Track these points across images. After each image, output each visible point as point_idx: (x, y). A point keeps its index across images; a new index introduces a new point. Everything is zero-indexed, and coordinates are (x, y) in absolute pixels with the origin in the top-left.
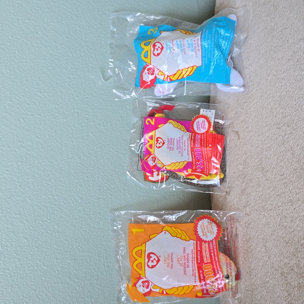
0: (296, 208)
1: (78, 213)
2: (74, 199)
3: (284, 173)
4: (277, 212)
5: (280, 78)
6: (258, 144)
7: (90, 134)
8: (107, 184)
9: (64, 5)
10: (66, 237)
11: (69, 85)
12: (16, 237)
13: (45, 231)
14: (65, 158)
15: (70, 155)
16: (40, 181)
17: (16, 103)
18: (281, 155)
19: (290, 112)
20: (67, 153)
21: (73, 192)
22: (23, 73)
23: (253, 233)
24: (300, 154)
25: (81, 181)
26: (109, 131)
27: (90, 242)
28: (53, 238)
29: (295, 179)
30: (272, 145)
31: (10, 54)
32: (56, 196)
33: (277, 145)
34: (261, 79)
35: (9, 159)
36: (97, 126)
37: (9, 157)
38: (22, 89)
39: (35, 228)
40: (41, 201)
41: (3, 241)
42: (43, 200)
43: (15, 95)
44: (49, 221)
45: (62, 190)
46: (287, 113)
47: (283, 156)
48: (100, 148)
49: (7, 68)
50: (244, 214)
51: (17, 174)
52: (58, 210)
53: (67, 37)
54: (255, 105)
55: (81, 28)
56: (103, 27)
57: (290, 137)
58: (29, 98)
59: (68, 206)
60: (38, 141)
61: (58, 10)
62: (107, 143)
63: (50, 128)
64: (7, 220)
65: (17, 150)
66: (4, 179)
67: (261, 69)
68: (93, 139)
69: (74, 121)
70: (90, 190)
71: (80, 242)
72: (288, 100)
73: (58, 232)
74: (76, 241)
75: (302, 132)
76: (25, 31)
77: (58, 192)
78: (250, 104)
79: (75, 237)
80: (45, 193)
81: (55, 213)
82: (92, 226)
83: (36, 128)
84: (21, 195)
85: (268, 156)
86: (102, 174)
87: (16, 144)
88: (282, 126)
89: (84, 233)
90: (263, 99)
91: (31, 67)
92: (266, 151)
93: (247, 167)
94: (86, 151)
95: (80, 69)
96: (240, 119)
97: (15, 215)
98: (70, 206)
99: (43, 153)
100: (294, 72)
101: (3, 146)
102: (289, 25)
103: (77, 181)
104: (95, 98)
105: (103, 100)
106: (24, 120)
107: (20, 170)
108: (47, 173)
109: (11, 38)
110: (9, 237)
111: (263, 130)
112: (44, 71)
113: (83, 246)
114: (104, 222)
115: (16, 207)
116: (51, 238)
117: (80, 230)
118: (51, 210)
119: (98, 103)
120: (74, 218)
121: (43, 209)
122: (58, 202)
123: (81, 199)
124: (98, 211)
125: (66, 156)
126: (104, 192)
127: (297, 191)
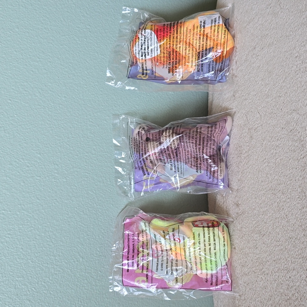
0: (292, 277)
1: (79, 272)
2: (75, 258)
3: (279, 239)
4: (274, 277)
5: (275, 145)
6: (255, 206)
7: (90, 192)
8: (107, 240)
9: (61, 65)
10: (68, 296)
11: (68, 145)
12: (19, 299)
13: (48, 292)
14: (66, 218)
15: (70, 214)
16: (41, 243)
17: (16, 166)
18: (276, 221)
19: (285, 180)
20: (67, 212)
21: (74, 251)
22: (21, 135)
23: (251, 294)
24: (295, 223)
25: (82, 240)
26: (109, 187)
27: (92, 301)
28: (55, 299)
29: (290, 248)
30: (268, 209)
31: (9, 118)
32: (57, 256)
33: (273, 210)
34: (256, 142)
35: (10, 223)
36: (96, 184)
37: (10, 221)
38: (21, 152)
39: (38, 290)
40: (42, 263)
41: (7, 304)
42: (45, 261)
43: (15, 158)
44: (51, 282)
45: (63, 250)
46: (282, 180)
47: (278, 223)
48: (100, 206)
49: (6, 132)
50: (243, 273)
51: (19, 237)
52: (60, 270)
53: (65, 97)
54: (251, 167)
55: (79, 87)
56: (100, 84)
57: (285, 205)
58: (29, 160)
59: (70, 265)
60: (38, 202)
61: (55, 70)
62: (107, 200)
63: (50, 189)
64: (10, 284)
65: (18, 213)
66: (6, 243)
67: (256, 132)
68: (93, 197)
69: (74, 180)
70: (90, 248)
71: (82, 301)
72: (283, 168)
73: (60, 292)
74: (78, 300)
75: (296, 203)
76: (23, 93)
77: (59, 253)
78: (246, 164)
79: (77, 296)
80: (47, 255)
81: (57, 274)
82: (94, 284)
83: (37, 190)
84: (23, 257)
85: (265, 220)
86: (103, 231)
87: (17, 207)
88: (277, 193)
89: (86, 292)
90: (258, 162)
91: (30, 129)
92: (263, 215)
93: (245, 227)
94: (86, 209)
95: (79, 127)
96: (237, 178)
97: (18, 278)
98: (72, 266)
99: (43, 214)
100: (288, 142)
101: (4, 210)
102: (282, 94)
103: (78, 240)
104: (94, 156)
105: (102, 157)
106: (24, 183)
107: (22, 232)
108: (48, 234)
109: (9, 101)
110: (13, 300)
111: (259, 193)
112: (42, 132)
113: (86, 305)
114: (105, 279)
115: (18, 270)
116: (54, 298)
117: (82, 289)
118: (53, 271)
119: (98, 160)
120: (76, 277)
121: (45, 270)
122: (60, 262)
123: (83, 258)
124: (99, 268)
125: (67, 216)
126: (105, 249)
127: (292, 260)
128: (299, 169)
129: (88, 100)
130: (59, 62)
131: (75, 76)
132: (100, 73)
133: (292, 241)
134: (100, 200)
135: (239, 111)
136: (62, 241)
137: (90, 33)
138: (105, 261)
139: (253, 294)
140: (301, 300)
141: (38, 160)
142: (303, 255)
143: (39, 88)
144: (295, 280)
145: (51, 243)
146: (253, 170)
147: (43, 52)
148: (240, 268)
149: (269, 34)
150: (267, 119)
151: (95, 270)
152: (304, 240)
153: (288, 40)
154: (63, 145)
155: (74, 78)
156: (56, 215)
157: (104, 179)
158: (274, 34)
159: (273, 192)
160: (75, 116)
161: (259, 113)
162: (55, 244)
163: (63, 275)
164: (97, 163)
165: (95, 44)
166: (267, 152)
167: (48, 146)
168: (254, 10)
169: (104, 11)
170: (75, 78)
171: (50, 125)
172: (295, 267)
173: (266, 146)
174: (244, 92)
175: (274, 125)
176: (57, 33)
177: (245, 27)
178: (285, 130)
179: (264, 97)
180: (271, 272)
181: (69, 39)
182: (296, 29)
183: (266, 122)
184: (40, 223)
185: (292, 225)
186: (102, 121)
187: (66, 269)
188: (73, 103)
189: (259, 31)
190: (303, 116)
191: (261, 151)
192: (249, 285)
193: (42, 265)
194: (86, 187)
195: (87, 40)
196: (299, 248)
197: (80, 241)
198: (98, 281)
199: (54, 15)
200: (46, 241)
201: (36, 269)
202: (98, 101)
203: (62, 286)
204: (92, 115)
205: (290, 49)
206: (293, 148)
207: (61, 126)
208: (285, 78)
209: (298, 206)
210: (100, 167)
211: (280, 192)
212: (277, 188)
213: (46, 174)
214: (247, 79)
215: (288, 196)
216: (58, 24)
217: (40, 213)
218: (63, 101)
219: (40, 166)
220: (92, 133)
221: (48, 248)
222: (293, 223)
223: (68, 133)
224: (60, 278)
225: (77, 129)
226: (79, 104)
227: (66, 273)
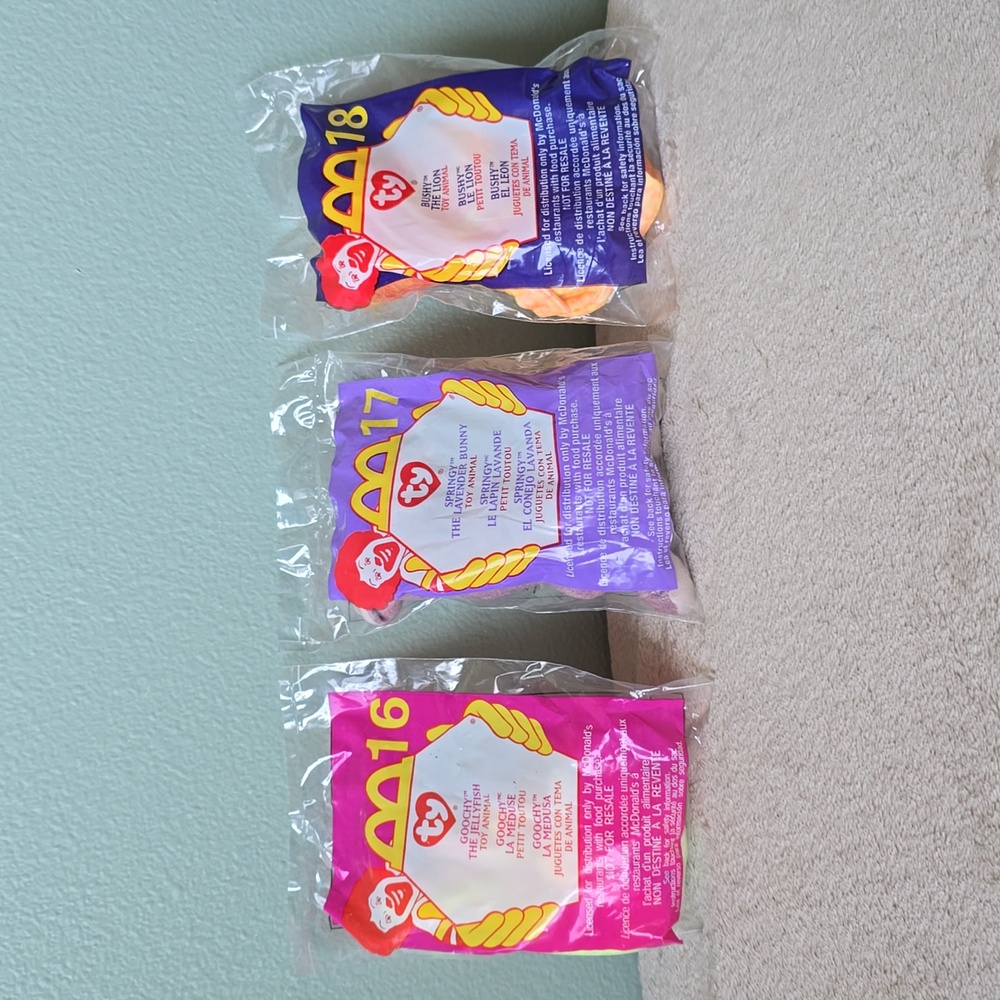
128: (902, 526)
129: (183, 342)
130: (81, 220)
131: (136, 263)
132: (224, 254)
133: (895, 777)
134: (235, 683)
135: (693, 352)
136: (107, 833)
137: (184, 121)
138: (260, 894)
139: (776, 979)
140: (939, 981)
141: (13, 554)
142: (933, 823)
143: (13, 308)
144: (914, 914)
145: (68, 842)
146: (750, 547)
147: (24, 187)
148: (728, 890)
149: (778, 86)
150: (786, 370)
151: (225, 930)
152: (935, 768)
153: (839, 95)
154: (99, 498)
155: (134, 270)
156: (81, 741)
157: (249, 611)
158: (794, 84)
159: (821, 617)
160: (141, 397)
161: (759, 351)
162: (83, 841)
163: (115, 951)
164: (224, 557)
165: (203, 156)
166: (794, 480)
167: (49, 503)
168: (724, 13)
169: (231, 47)
170: (138, 269)
171: (55, 430)
172: (911, 869)
173: (788, 462)
174: (706, 289)
175: (811, 385)
176: (70, 122)
177: (700, 72)
178: (848, 398)
179: (774, 297)
180: (832, 894)
181: (112, 141)
182: (862, 57)
183: (784, 380)
184: (26, 771)
185: (892, 722)
186: (236, 412)
187: (124, 931)
188: (131, 353)
189: (744, 79)
190: (903, 342)
191: (774, 478)
192: (759, 948)
193: (37, 918)
194: (185, 642)
195: (176, 144)
196: (919, 798)
197: (170, 830)
198: (239, 969)
199: (58, 63)
200: (49, 834)
201: (18, 933)
202: (219, 348)
203: (111, 989)
204: (200, 394)
205: (849, 125)
206: (877, 457)
207: (93, 433)
208: (840, 224)
209: (906, 654)
210: (233, 572)
211: (845, 611)
212: (834, 599)
213: (43, 601)
214: (712, 244)
215: (871, 624)
216: (73, 94)
217: (25, 737)
218: (96, 348)
219: (24, 571)
220: (203, 453)
221: (57, 859)
222: (894, 714)
223: (116, 458)
224: (103, 961)
225: (148, 443)
226: (155, 359)
227: (122, 945)
